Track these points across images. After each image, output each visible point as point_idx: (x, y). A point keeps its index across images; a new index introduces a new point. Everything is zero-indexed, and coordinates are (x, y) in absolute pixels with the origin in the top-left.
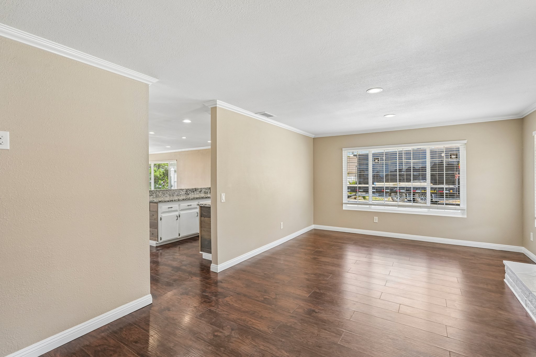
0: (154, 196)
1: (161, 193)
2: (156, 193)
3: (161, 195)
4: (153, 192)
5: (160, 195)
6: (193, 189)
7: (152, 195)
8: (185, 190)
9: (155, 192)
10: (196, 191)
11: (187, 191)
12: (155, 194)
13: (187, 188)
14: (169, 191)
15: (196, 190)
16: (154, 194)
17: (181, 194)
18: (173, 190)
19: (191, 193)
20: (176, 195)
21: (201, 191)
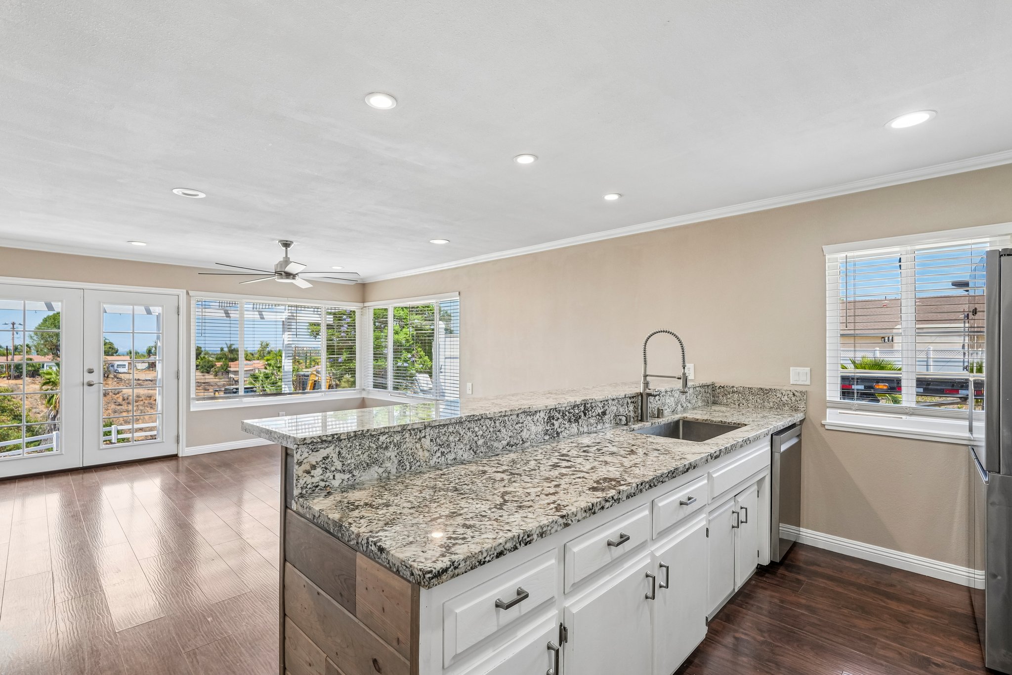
0: (388, 464)
1: (426, 442)
2: (398, 445)
3: (427, 454)
4: (382, 438)
5: (420, 453)
6: (574, 407)
7: (375, 462)
8: (542, 414)
9: (397, 438)
10: (585, 415)
11: (551, 418)
12: (392, 453)
13: (551, 403)
14: (473, 425)
15: (586, 408)
16: (388, 454)
17: (525, 435)
18: (490, 419)
19: (567, 425)
20: (504, 443)
21: (604, 413)
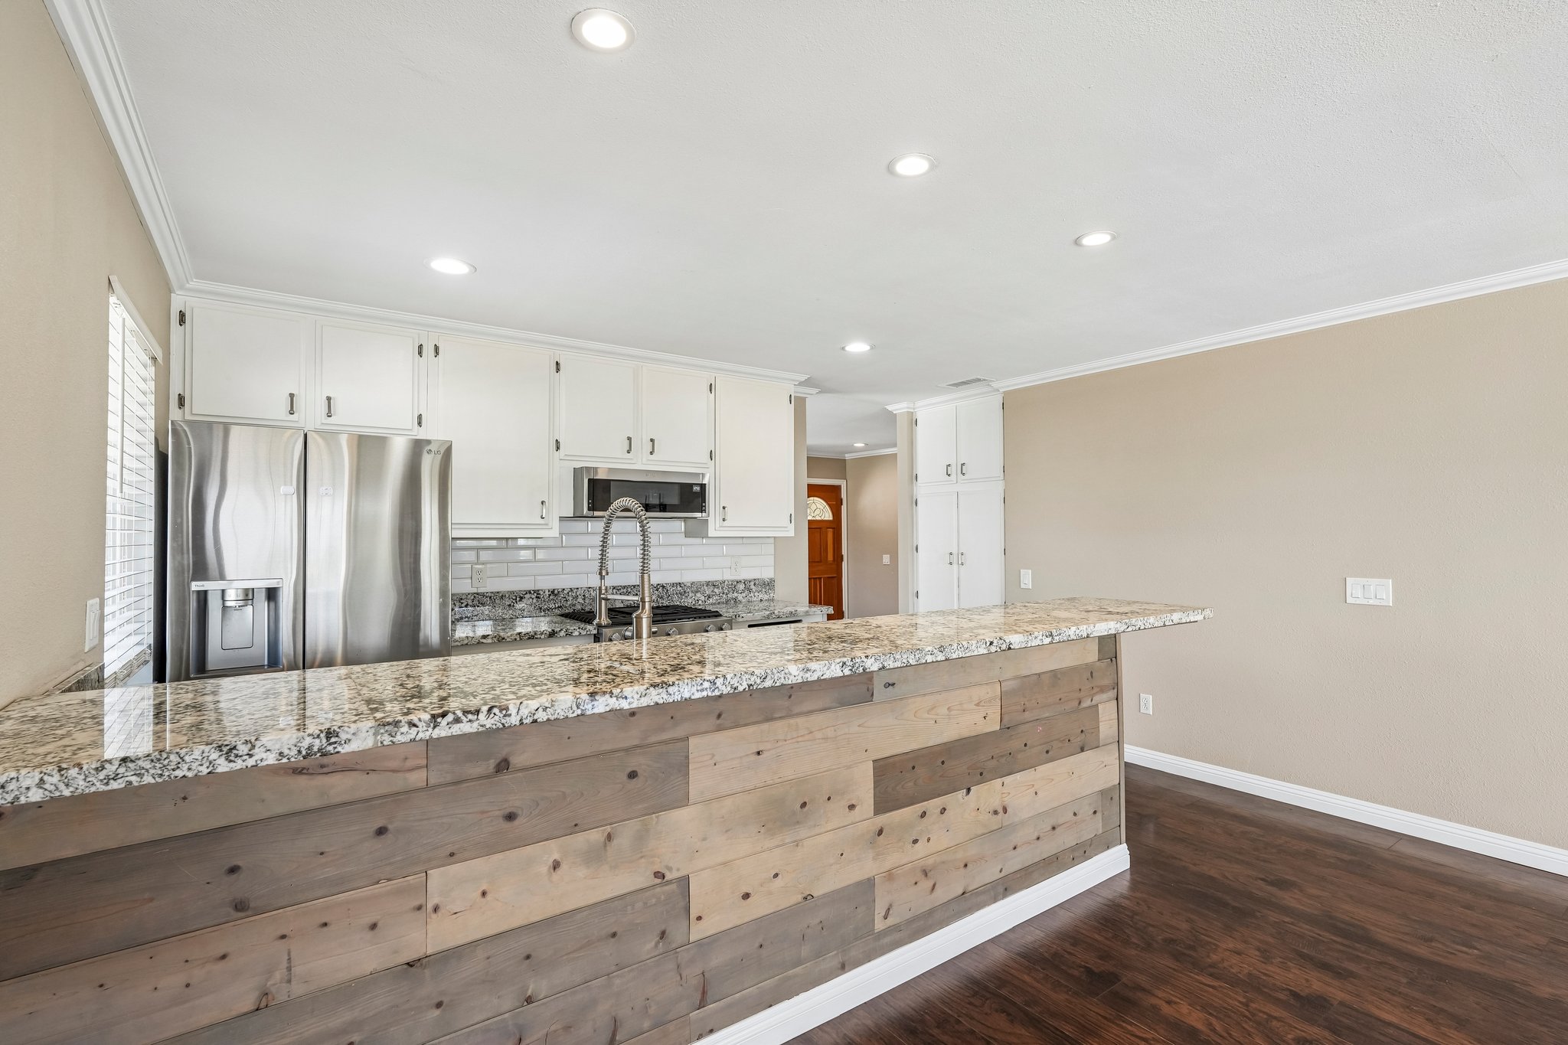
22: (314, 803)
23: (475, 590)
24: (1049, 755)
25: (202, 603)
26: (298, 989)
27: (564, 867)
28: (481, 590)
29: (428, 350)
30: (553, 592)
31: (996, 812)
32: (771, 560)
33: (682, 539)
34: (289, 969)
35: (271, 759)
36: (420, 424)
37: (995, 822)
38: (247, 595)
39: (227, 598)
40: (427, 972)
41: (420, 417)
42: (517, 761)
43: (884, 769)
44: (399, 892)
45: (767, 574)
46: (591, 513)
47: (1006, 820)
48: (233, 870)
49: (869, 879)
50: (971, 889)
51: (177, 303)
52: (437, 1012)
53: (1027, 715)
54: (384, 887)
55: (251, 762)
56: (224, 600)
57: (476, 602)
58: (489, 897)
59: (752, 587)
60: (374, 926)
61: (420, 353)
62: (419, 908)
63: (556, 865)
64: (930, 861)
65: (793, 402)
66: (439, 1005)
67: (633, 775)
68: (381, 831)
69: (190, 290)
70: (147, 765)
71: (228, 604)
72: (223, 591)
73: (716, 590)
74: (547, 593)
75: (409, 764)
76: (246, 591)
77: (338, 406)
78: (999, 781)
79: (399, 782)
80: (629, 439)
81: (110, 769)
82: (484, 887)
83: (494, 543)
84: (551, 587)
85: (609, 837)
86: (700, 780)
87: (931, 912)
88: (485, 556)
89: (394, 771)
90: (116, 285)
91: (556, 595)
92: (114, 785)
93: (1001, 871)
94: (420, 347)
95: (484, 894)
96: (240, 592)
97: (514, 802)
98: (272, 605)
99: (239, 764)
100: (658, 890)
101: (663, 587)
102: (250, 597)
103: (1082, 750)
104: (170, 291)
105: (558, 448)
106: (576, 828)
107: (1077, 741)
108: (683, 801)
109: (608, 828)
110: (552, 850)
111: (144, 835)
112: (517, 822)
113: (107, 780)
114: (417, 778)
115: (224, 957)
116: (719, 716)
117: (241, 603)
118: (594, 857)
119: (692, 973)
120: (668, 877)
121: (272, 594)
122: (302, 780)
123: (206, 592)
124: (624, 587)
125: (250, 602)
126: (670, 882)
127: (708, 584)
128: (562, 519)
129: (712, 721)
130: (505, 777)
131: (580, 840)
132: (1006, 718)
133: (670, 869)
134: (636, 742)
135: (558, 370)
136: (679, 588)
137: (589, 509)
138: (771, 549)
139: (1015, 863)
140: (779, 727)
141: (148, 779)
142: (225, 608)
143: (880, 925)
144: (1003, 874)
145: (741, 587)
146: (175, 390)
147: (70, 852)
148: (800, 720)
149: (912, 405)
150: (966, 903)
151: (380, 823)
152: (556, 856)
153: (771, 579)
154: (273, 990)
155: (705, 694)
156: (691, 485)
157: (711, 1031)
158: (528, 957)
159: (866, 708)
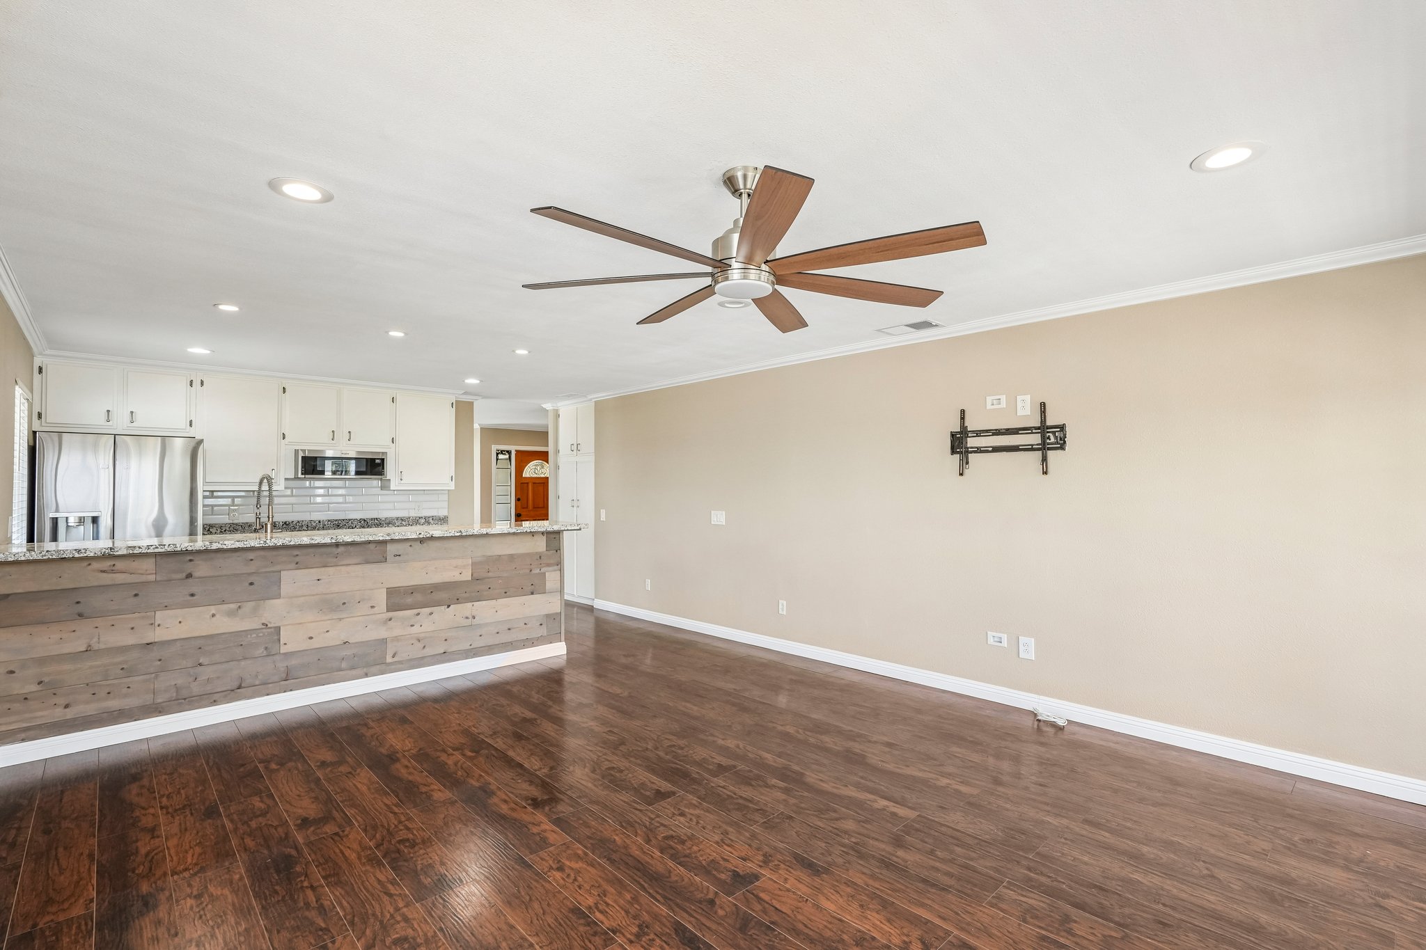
22: (110, 583)
23: (231, 522)
24: (506, 594)
25: (55, 524)
26: (102, 646)
27: (217, 616)
28: (235, 522)
29: (197, 383)
30: (285, 523)
31: (467, 618)
32: (446, 504)
33: (378, 491)
34: (99, 639)
35: (92, 555)
36: (191, 425)
37: (469, 622)
38: (81, 520)
39: (69, 521)
40: (155, 648)
41: (191, 422)
42: (196, 574)
43: (391, 592)
44: (143, 618)
45: (443, 513)
46: (303, 476)
47: (475, 622)
48: (78, 603)
49: (383, 639)
50: (449, 651)
51: (38, 361)
52: (159, 663)
53: (490, 574)
54: (137, 615)
55: (85, 555)
56: (67, 523)
57: (231, 529)
58: (182, 624)
59: (431, 521)
60: (132, 628)
61: (191, 385)
62: (152, 624)
63: (213, 615)
64: (423, 635)
65: (454, 406)
66: (160, 660)
67: (251, 584)
68: (136, 595)
69: (45, 355)
70: (54, 553)
71: (69, 524)
72: (67, 518)
73: (403, 523)
74: (281, 523)
75: (148, 572)
76: (80, 518)
77: (138, 417)
78: (470, 604)
79: (144, 578)
80: (333, 432)
81: (43, 553)
82: (180, 620)
83: (243, 494)
84: (284, 520)
85: (240, 607)
86: (286, 588)
87: (423, 658)
88: (237, 501)
89: (142, 574)
90: (19, 382)
91: (287, 525)
92: (44, 558)
93: (471, 645)
94: (191, 382)
95: (180, 622)
96: (77, 518)
97: (194, 590)
98: (95, 525)
99: (82, 555)
100: (264, 630)
101: (365, 520)
102: (83, 521)
103: (532, 593)
104: (32, 356)
105: (284, 438)
106: (223, 602)
107: (530, 588)
108: (278, 596)
109: (239, 604)
110: (213, 610)
111: (46, 588)
112: (194, 598)
113: (43, 556)
114: (152, 578)
115: (74, 631)
116: (297, 563)
117: (77, 524)
118: (231, 614)
119: (282, 665)
120: (269, 626)
121: (95, 520)
122: (104, 575)
123: (57, 518)
124: (336, 520)
125: (82, 524)
126: (269, 628)
127: (397, 519)
128: (286, 479)
129: (293, 565)
130: (190, 580)
131: (225, 607)
132: (474, 575)
133: (270, 623)
134: (253, 571)
135: (284, 392)
136: (376, 521)
137: (302, 474)
138: (446, 497)
139: (479, 643)
140: (331, 570)
141: (54, 557)
142: (68, 526)
143: (389, 659)
144: (471, 647)
145: (423, 521)
146: (36, 410)
147: (20, 591)
148: (343, 568)
149: (555, 405)
150: (445, 657)
151: (136, 592)
152: (214, 612)
153: (445, 516)
154: (93, 645)
155: (261, 545)
156: (375, 459)
157: (291, 690)
158: (200, 648)
159: (383, 565)
